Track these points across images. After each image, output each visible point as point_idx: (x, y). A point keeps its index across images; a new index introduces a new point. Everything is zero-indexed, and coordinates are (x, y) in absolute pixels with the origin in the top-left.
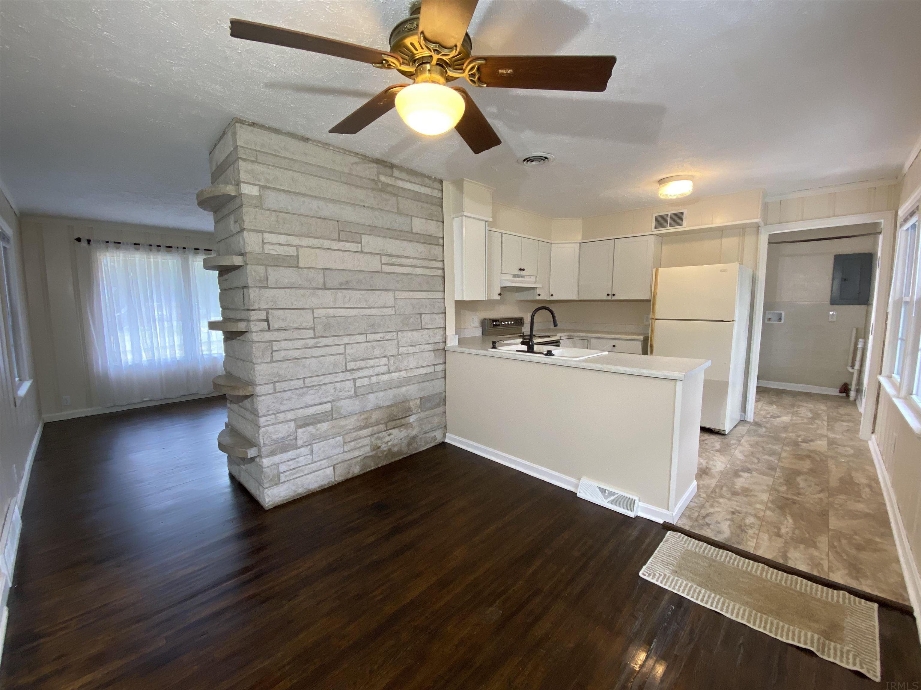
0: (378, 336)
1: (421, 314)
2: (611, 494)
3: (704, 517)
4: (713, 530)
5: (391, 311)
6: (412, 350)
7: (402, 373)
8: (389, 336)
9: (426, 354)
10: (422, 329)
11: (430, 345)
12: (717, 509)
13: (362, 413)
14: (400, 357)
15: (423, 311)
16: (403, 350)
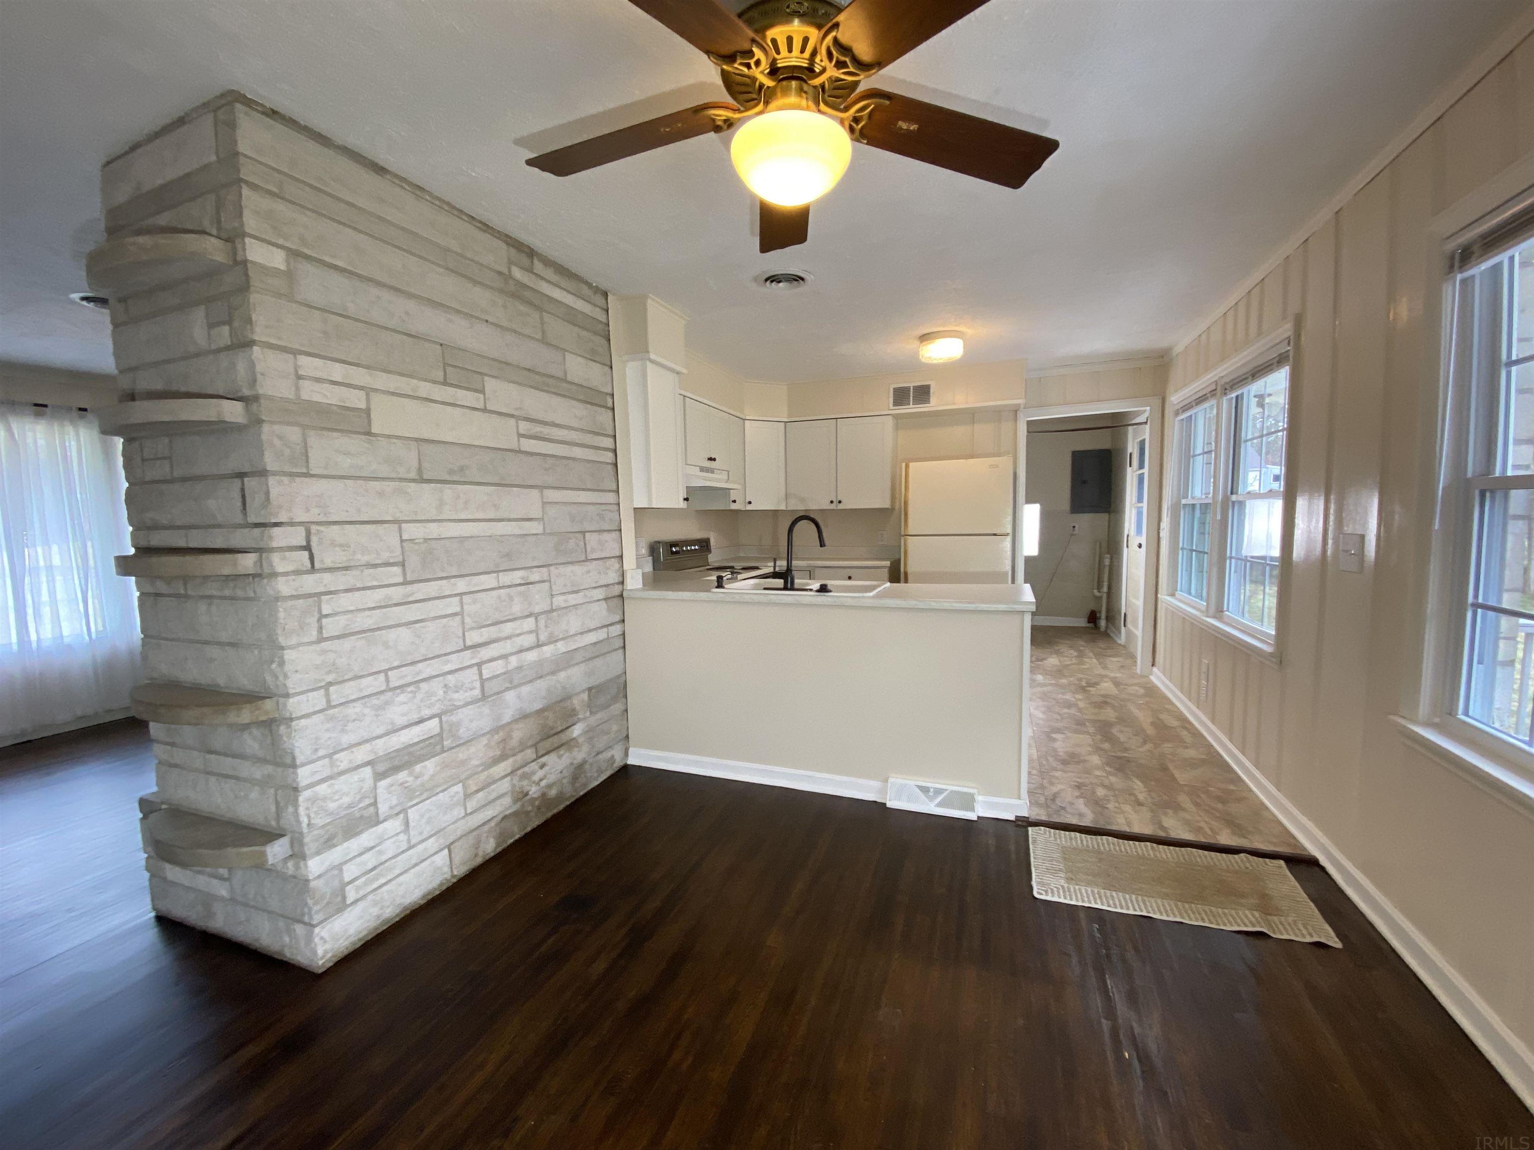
0: (517, 577)
1: (583, 533)
2: (938, 792)
3: (1053, 800)
4: (1073, 814)
5: (535, 528)
6: (573, 599)
7: (560, 644)
8: (535, 576)
9: (595, 607)
10: (587, 560)
11: (601, 590)
12: (1060, 787)
13: (495, 731)
14: (555, 614)
15: (587, 526)
16: (559, 601)
